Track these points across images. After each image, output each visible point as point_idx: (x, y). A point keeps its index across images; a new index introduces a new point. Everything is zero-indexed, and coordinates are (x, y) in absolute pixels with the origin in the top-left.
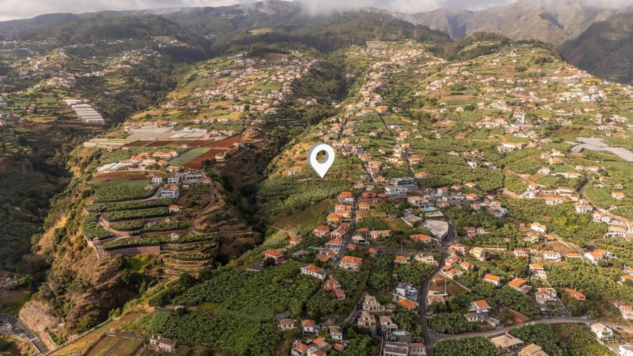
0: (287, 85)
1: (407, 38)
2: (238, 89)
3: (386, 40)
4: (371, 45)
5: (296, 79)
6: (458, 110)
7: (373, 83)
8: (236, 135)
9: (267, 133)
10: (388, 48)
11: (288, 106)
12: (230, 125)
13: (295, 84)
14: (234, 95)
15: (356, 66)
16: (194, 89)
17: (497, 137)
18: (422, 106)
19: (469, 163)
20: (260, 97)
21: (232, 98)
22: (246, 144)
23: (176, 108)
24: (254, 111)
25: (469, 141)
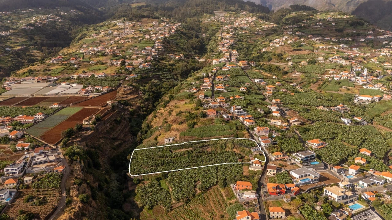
0: (159, 43)
1: (242, 10)
2: (117, 46)
3: (228, 11)
4: (217, 14)
5: (165, 38)
6: (302, 63)
7: (227, 41)
8: (111, 91)
9: (141, 88)
10: (230, 16)
11: (160, 60)
12: (106, 80)
13: (166, 42)
14: (114, 51)
15: (209, 28)
16: (82, 45)
17: (349, 89)
18: (270, 60)
19: (342, 119)
20: (136, 53)
21: (111, 53)
22: (120, 102)
23: (58, 64)
24: (129, 67)
25: (323, 92)
